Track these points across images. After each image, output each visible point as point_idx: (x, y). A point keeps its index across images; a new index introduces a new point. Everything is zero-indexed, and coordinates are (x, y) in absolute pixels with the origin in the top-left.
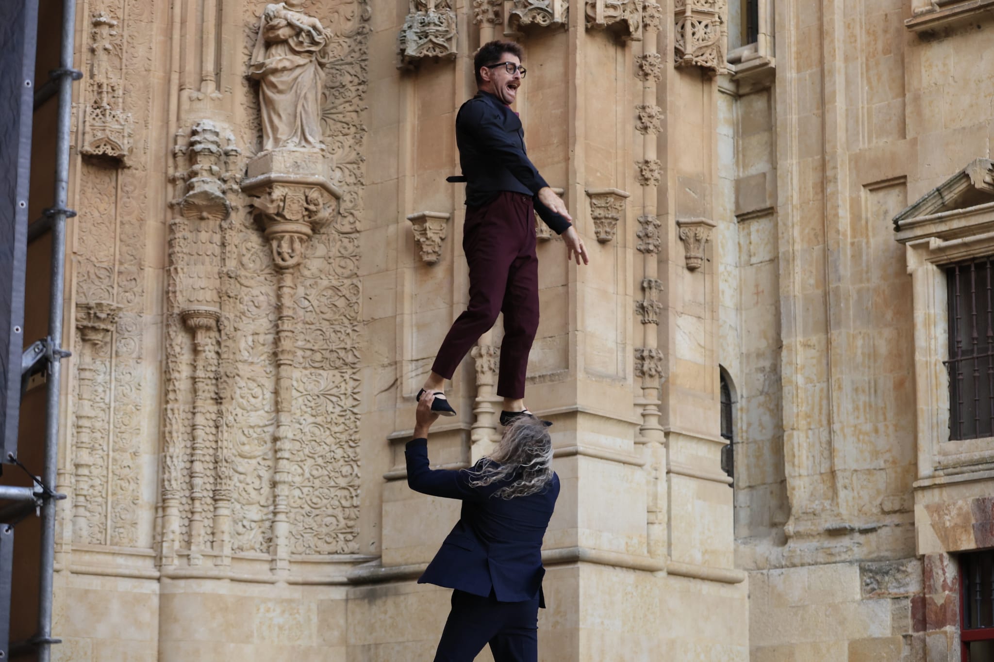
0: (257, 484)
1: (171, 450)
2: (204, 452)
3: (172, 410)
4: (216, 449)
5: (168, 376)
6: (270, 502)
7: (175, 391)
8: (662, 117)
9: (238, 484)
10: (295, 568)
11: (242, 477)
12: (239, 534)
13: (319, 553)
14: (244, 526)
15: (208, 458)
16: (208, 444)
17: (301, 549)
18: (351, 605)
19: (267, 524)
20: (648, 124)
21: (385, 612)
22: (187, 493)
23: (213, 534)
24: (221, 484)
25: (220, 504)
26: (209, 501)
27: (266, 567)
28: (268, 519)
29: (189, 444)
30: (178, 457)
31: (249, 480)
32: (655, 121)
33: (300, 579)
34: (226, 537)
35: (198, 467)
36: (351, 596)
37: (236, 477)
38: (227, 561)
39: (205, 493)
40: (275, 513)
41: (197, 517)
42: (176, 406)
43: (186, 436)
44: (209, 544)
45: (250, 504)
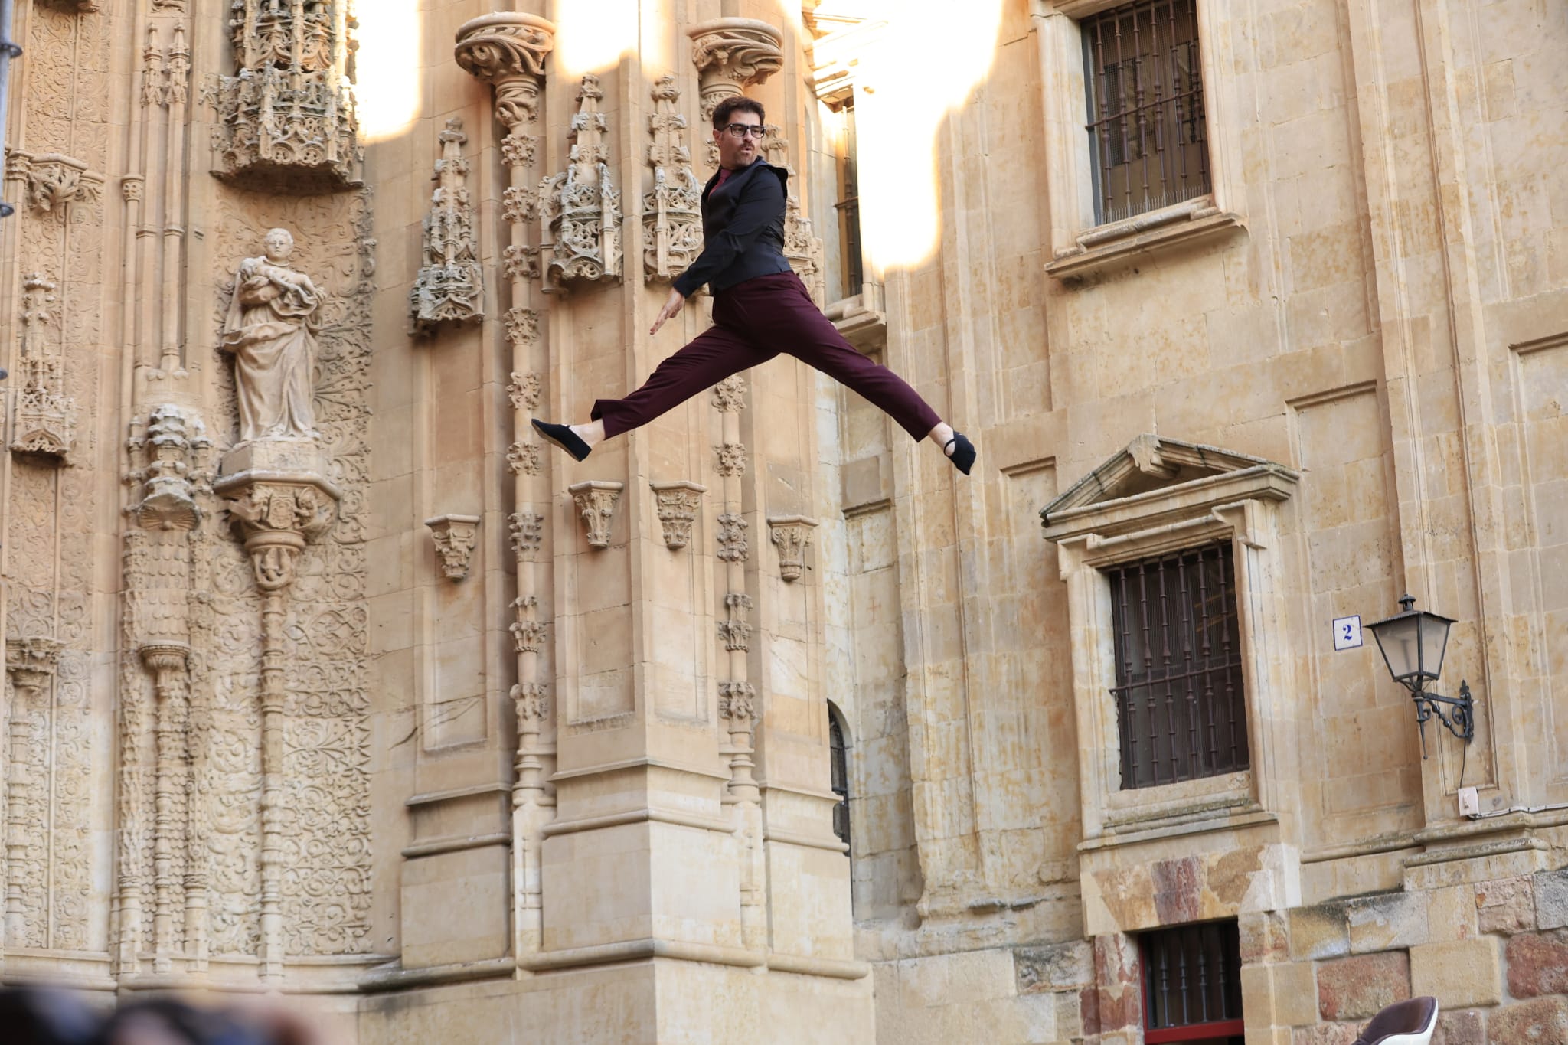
0: (240, 867)
1: (129, 824)
2: (171, 827)
3: (130, 773)
4: (187, 822)
5: (124, 731)
6: (257, 888)
7: (132, 749)
8: (745, 390)
9: (215, 867)
10: (290, 973)
11: (220, 858)
12: (218, 931)
13: (321, 953)
14: (224, 921)
15: (176, 834)
16: (176, 816)
17: (298, 949)
18: (363, 1019)
19: (254, 917)
20: (728, 399)
21: (408, 1029)
22: (151, 880)
23: (184, 931)
24: (193, 867)
25: (193, 893)
26: (179, 889)
27: (253, 972)
28: (255, 912)
29: (152, 817)
30: (138, 833)
31: (229, 861)
32: (735, 394)
33: (297, 987)
34: (201, 935)
35: (164, 846)
36: (364, 1008)
37: (212, 858)
38: (203, 966)
39: (174, 880)
40: (263, 904)
41: (163, 910)
42: (134, 768)
43: (148, 807)
44: (179, 945)
45: (231, 892)
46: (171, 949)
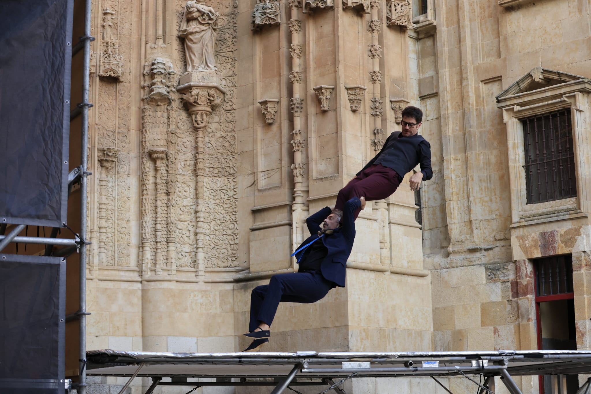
0: (188, 234)
1: (145, 218)
2: (161, 219)
3: (145, 199)
4: (167, 218)
5: (143, 183)
6: (194, 243)
7: (146, 190)
8: (381, 50)
9: (178, 234)
10: (208, 275)
11: (180, 231)
12: (179, 259)
13: (219, 267)
14: (182, 255)
15: (163, 222)
16: (163, 215)
17: (210, 265)
18: (235, 292)
19: (193, 254)
20: (375, 54)
22: (154, 240)
23: (167, 259)
24: (170, 234)
25: (170, 244)
26: (164, 243)
27: (193, 274)
28: (194, 251)
29: (154, 215)
30: (149, 222)
31: (184, 232)
32: (378, 52)
33: (210, 280)
34: (173, 261)
35: (159, 226)
36: (236, 288)
37: (177, 231)
38: (174, 272)
39: (163, 239)
40: (197, 248)
41: (159, 251)
42: (147, 197)
43: (152, 212)
44: (165, 264)
45: (185, 244)
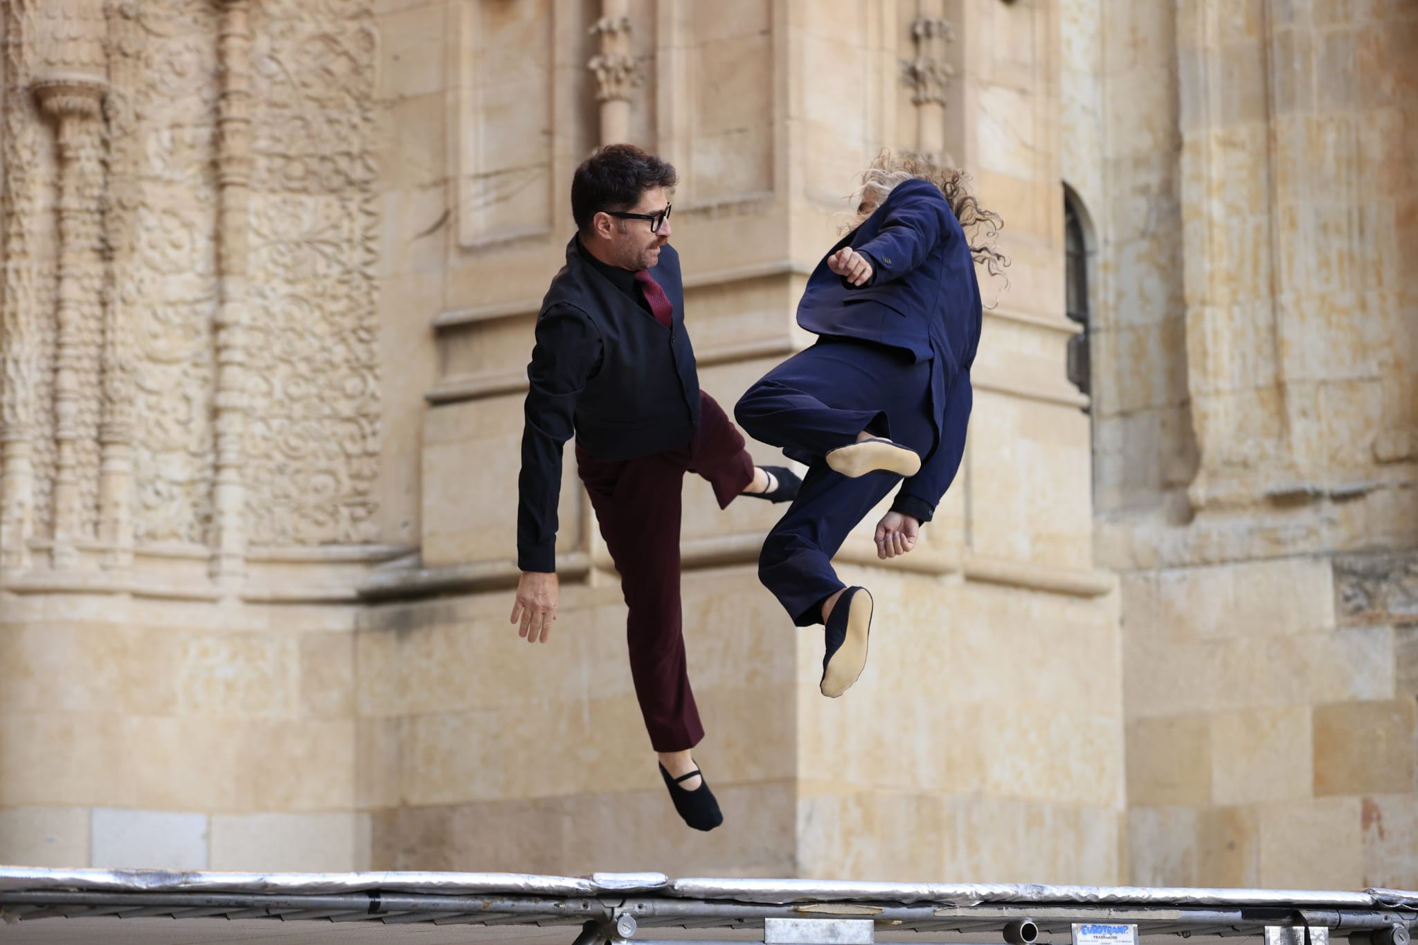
0: (182, 412)
1: (16, 348)
2: (80, 352)
3: (17, 272)
4: (102, 347)
5: (8, 207)
6: (208, 445)
7: (21, 235)
9: (146, 413)
10: (256, 571)
11: (153, 399)
12: (147, 507)
13: (302, 542)
14: (158, 493)
15: (86, 363)
16: (87, 337)
17: (266, 536)
18: (364, 641)
19: (202, 488)
21: (429, 655)
22: (48, 431)
23: (98, 507)
24: (112, 412)
25: (111, 451)
26: (90, 445)
27: (201, 570)
28: (204, 480)
29: (50, 336)
30: (28, 361)
31: (166, 404)
33: (266, 593)
34: (123, 514)
35: (68, 380)
36: (365, 624)
37: (141, 399)
38: (125, 560)
39: (82, 431)
40: (217, 468)
41: (66, 475)
42: (24, 264)
43: (44, 322)
44: (89, 528)
45: (168, 449)
46: (77, 533)
